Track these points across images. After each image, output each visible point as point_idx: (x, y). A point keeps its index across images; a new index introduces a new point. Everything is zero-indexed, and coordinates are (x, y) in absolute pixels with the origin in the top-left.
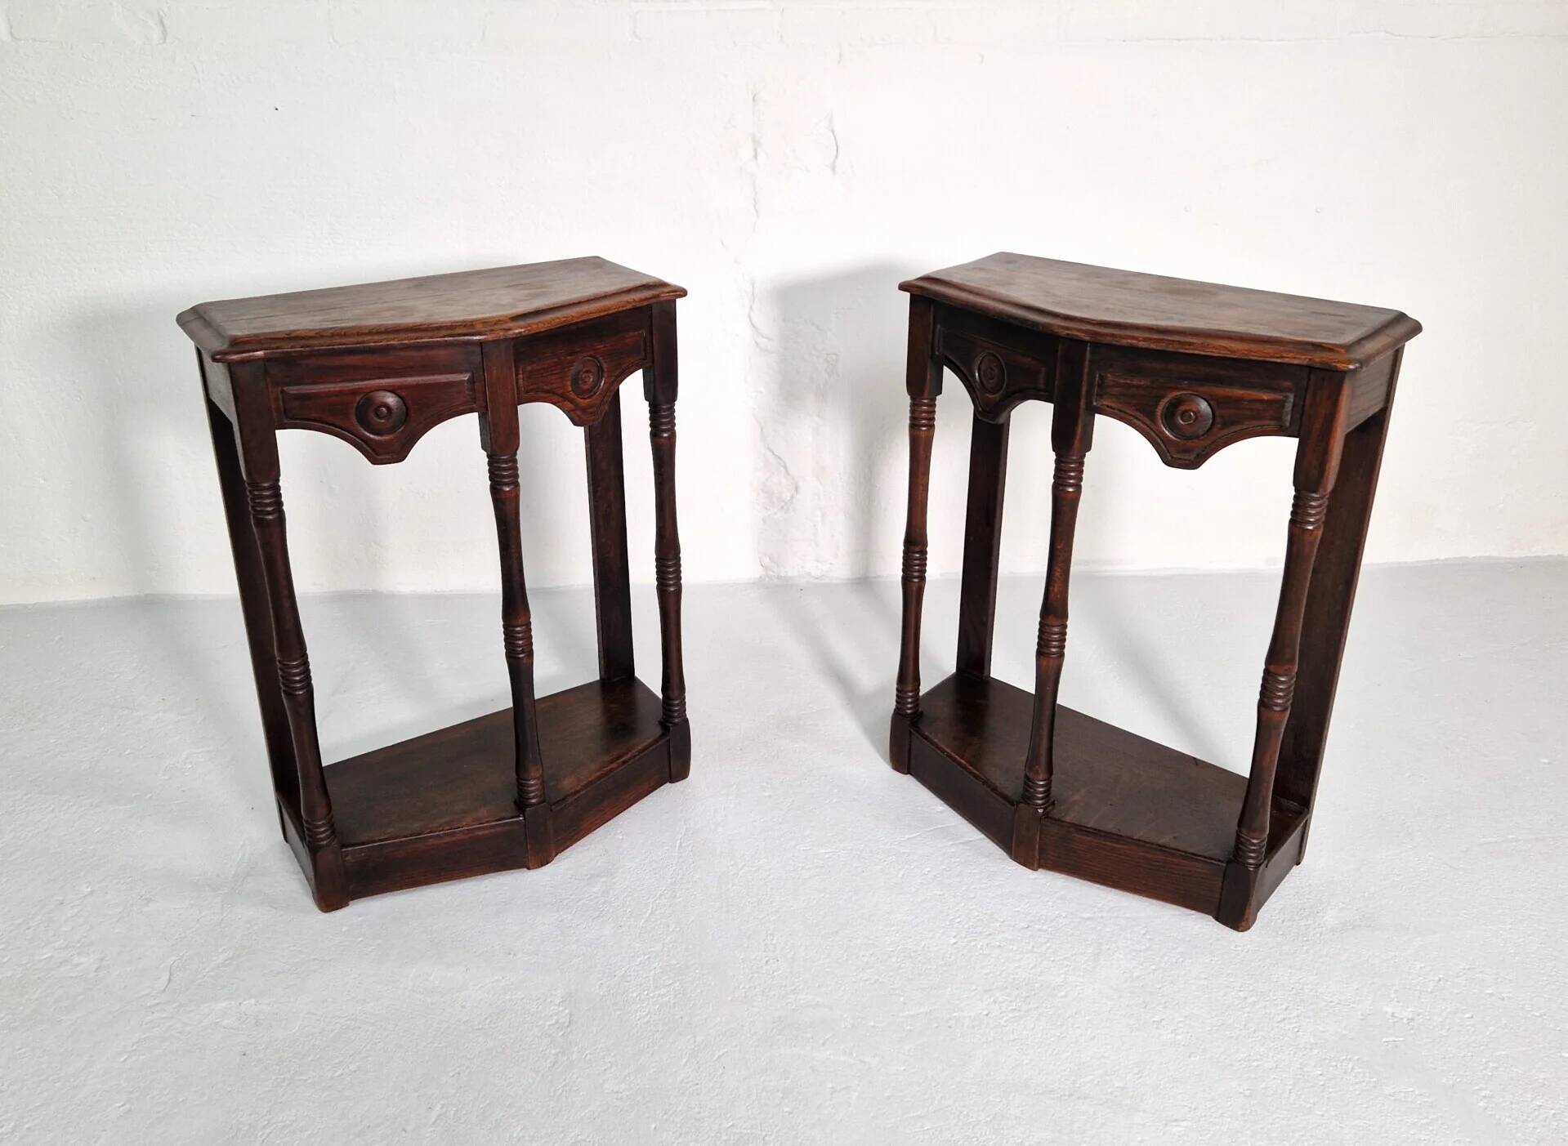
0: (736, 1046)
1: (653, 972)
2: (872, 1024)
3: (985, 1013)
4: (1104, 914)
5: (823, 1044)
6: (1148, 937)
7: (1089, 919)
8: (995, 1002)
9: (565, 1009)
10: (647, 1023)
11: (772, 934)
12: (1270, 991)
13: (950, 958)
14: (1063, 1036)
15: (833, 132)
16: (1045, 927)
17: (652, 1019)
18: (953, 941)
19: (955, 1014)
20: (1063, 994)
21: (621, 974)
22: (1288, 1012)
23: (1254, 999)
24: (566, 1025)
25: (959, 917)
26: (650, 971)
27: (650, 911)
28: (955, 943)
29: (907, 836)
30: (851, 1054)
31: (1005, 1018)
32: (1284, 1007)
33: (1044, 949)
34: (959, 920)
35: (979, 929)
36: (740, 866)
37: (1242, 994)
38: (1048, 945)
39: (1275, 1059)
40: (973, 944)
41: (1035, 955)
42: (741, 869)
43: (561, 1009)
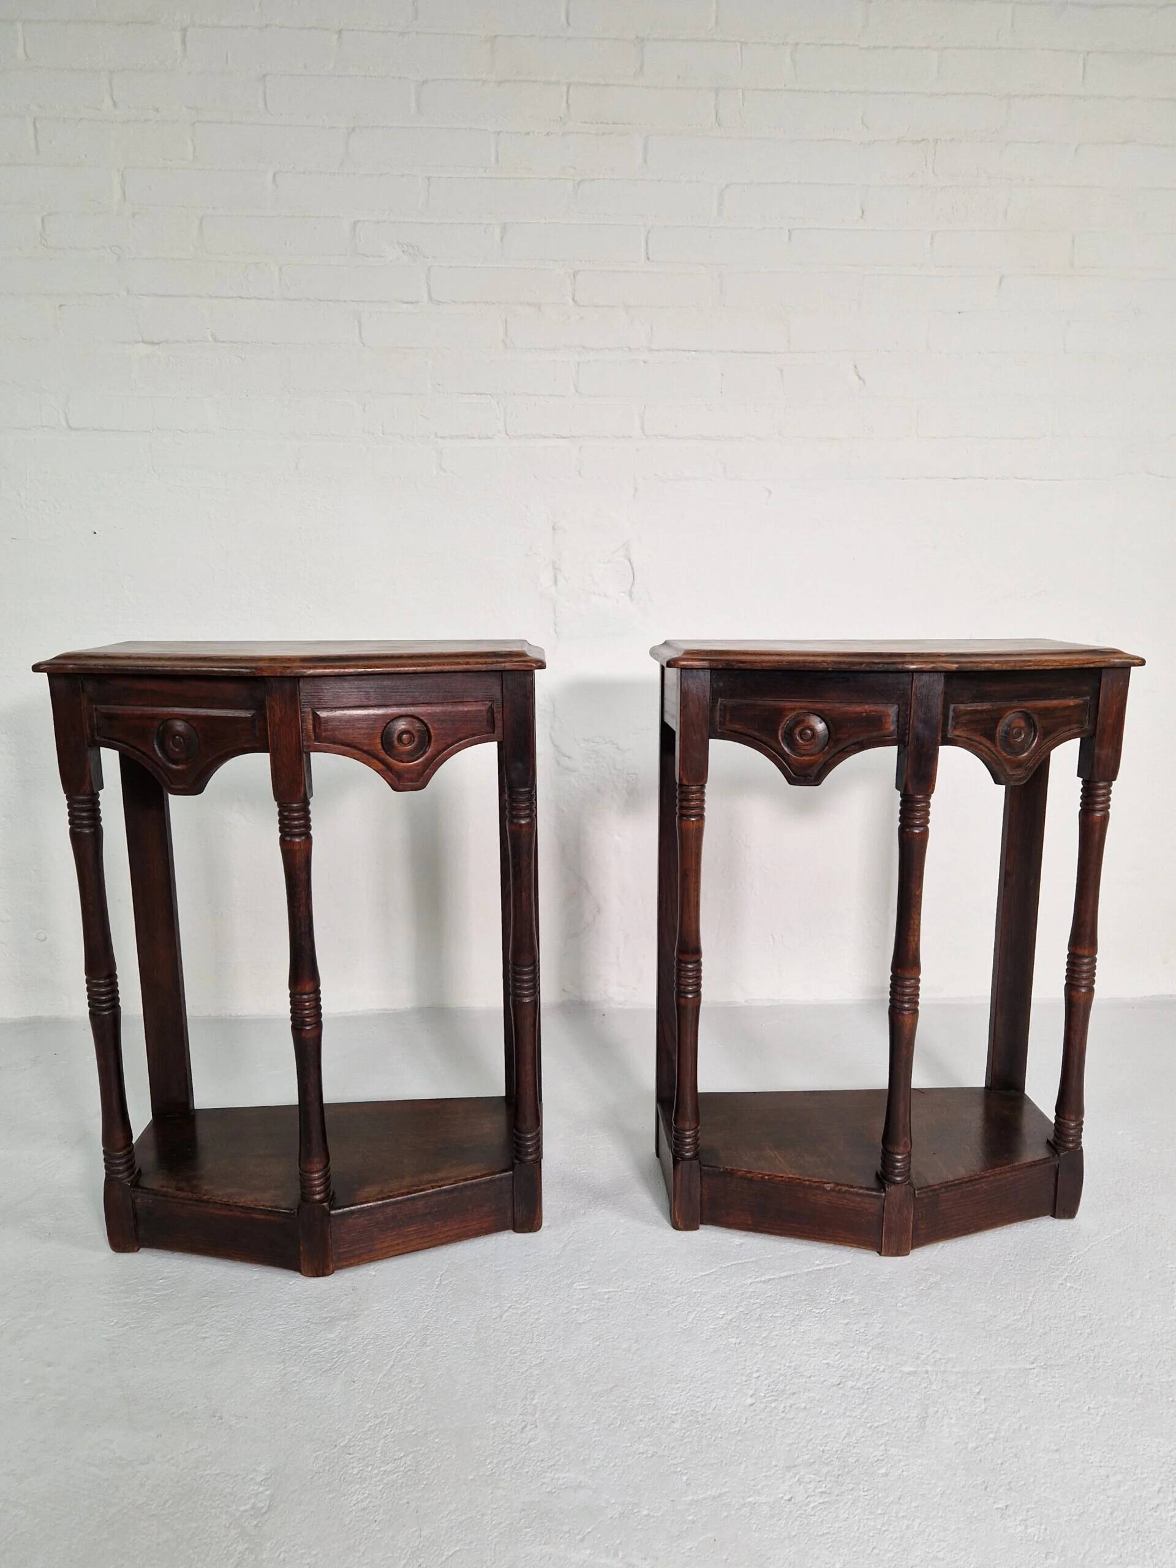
0: (471, 1543)
1: (382, 1441)
2: (645, 1512)
3: (787, 1497)
4: (929, 1368)
5: (582, 1540)
6: (983, 1397)
7: (910, 1374)
8: (799, 1482)
9: (266, 1490)
10: (364, 1509)
11: (533, 1392)
12: (1136, 1467)
13: (745, 1423)
14: (884, 1529)
15: (629, 560)
16: (859, 1384)
17: (371, 1504)
18: (750, 1401)
19: (751, 1499)
20: (883, 1471)
21: (342, 1444)
22: (1161, 1495)
23: (1119, 1477)
24: (264, 1510)
25: (757, 1371)
26: (379, 1441)
27: (391, 1363)
28: (752, 1405)
29: (701, 1274)
30: (616, 1554)
31: (812, 1505)
32: (1156, 1488)
33: (859, 1411)
34: (757, 1374)
35: (781, 1386)
36: (505, 1308)
37: (1102, 1471)
38: (864, 1406)
39: (1155, 1561)
40: (773, 1405)
41: (848, 1419)
42: (506, 1311)
43: (261, 1489)
